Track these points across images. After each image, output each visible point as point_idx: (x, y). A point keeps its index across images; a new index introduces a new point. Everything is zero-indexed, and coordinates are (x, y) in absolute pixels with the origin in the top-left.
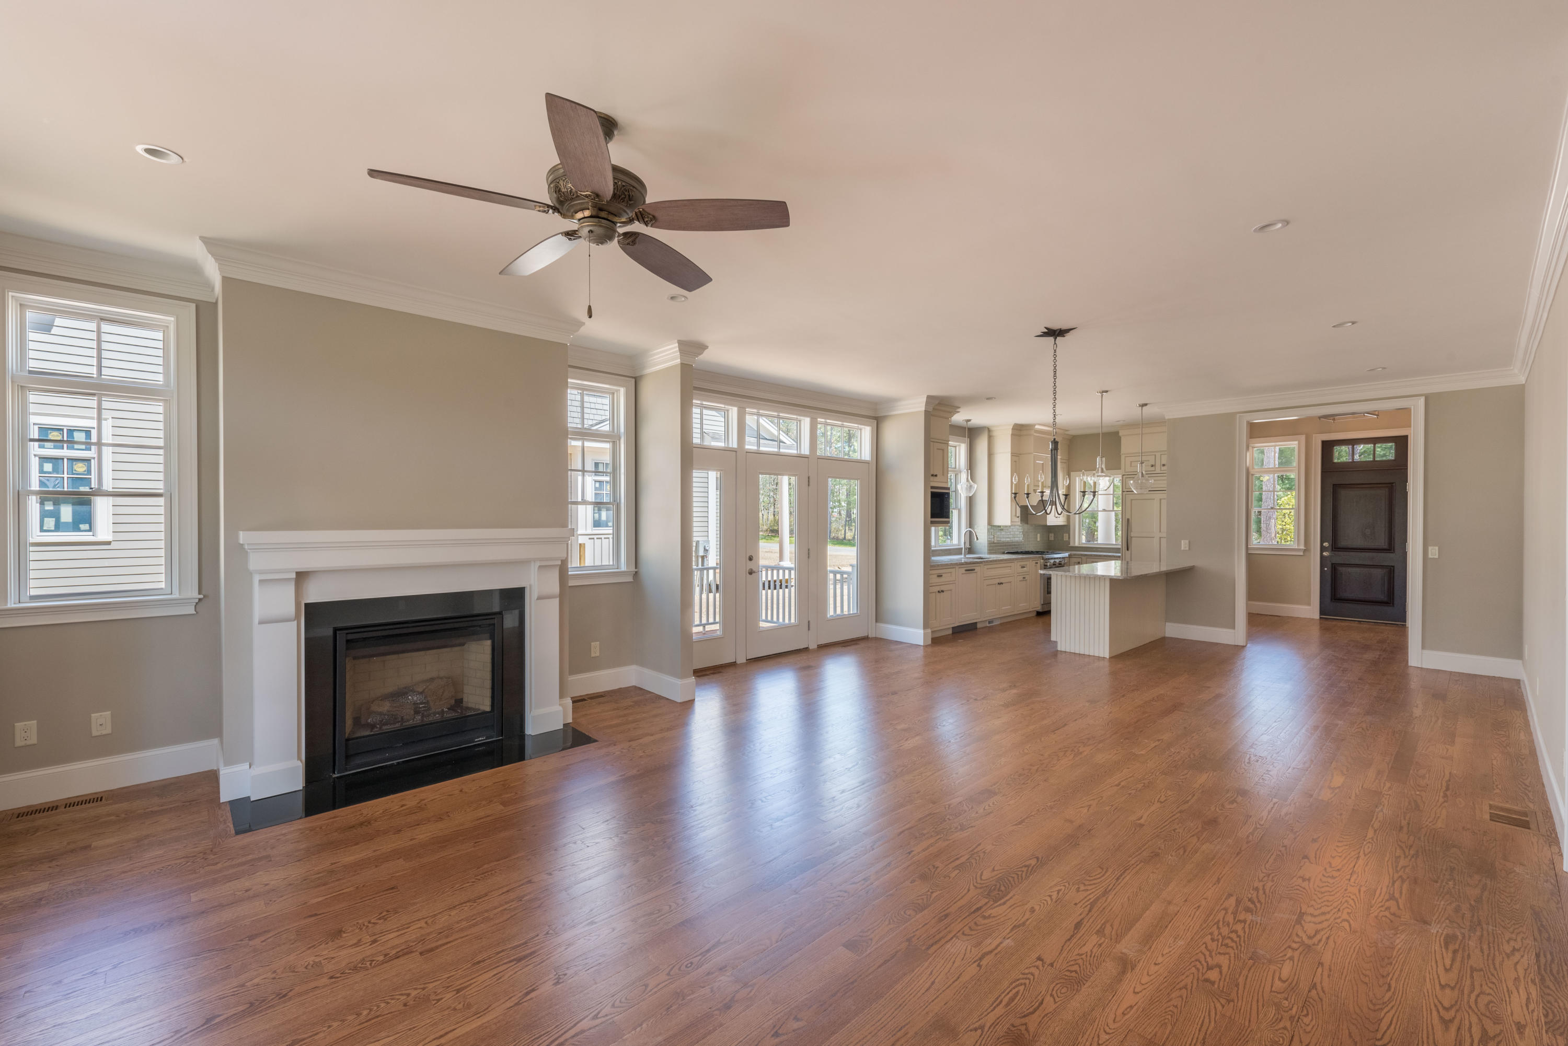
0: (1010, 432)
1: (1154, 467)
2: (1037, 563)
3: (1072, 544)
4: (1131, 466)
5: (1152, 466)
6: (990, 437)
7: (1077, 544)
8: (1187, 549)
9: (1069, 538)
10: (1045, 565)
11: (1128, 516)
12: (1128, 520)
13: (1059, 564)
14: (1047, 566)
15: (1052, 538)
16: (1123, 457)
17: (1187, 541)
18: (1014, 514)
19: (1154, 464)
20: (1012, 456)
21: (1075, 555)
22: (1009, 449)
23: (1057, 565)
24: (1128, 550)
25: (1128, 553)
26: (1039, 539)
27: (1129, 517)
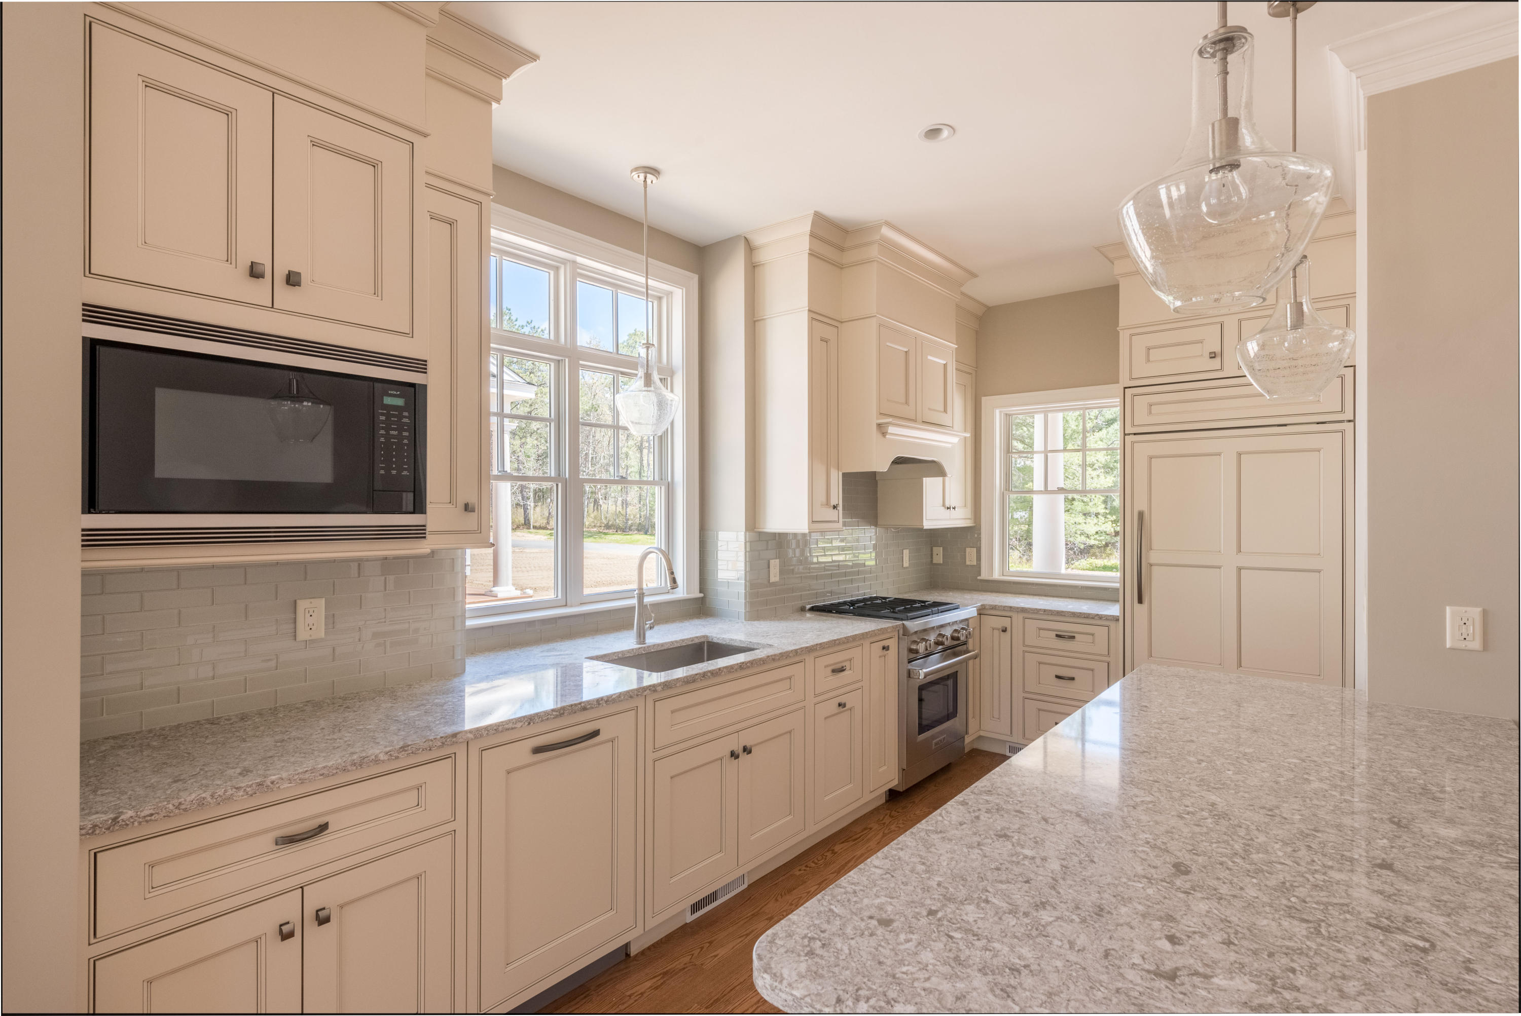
0: (805, 244)
1: (1218, 359)
2: (885, 648)
3: (984, 575)
4: (1148, 360)
5: (1213, 356)
6: (753, 269)
7: (996, 576)
8: (1476, 644)
9: (979, 558)
10: (911, 651)
11: (1141, 504)
12: (1141, 515)
13: (953, 638)
14: (917, 652)
15: (939, 558)
16: (1124, 337)
17: (1475, 613)
18: (821, 497)
19: (1217, 349)
20: (812, 320)
21: (994, 608)
22: (803, 301)
23: (948, 643)
24: (1140, 601)
25: (1141, 610)
26: (906, 564)
27: (1144, 508)
